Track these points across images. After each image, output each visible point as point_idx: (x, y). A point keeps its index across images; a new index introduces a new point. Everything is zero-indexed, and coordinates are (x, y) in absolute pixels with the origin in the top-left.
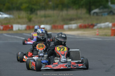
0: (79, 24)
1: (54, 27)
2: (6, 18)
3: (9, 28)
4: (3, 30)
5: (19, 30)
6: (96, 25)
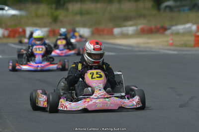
2: (14, 16)
3: (19, 33)
6: (169, 29)
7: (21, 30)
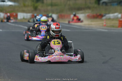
2: (11, 5)
3: (14, 16)
5: (24, 18)
6: (105, 16)
7: (14, 14)
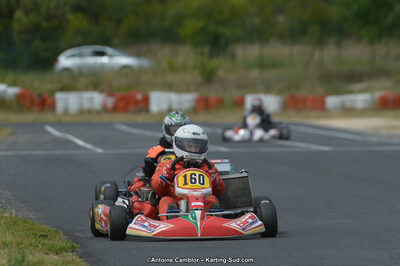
0: (378, 94)
1: (292, 104)
2: (125, 67)
3: (137, 102)
4: (115, 109)
7: (139, 97)
